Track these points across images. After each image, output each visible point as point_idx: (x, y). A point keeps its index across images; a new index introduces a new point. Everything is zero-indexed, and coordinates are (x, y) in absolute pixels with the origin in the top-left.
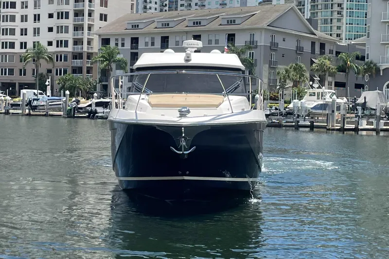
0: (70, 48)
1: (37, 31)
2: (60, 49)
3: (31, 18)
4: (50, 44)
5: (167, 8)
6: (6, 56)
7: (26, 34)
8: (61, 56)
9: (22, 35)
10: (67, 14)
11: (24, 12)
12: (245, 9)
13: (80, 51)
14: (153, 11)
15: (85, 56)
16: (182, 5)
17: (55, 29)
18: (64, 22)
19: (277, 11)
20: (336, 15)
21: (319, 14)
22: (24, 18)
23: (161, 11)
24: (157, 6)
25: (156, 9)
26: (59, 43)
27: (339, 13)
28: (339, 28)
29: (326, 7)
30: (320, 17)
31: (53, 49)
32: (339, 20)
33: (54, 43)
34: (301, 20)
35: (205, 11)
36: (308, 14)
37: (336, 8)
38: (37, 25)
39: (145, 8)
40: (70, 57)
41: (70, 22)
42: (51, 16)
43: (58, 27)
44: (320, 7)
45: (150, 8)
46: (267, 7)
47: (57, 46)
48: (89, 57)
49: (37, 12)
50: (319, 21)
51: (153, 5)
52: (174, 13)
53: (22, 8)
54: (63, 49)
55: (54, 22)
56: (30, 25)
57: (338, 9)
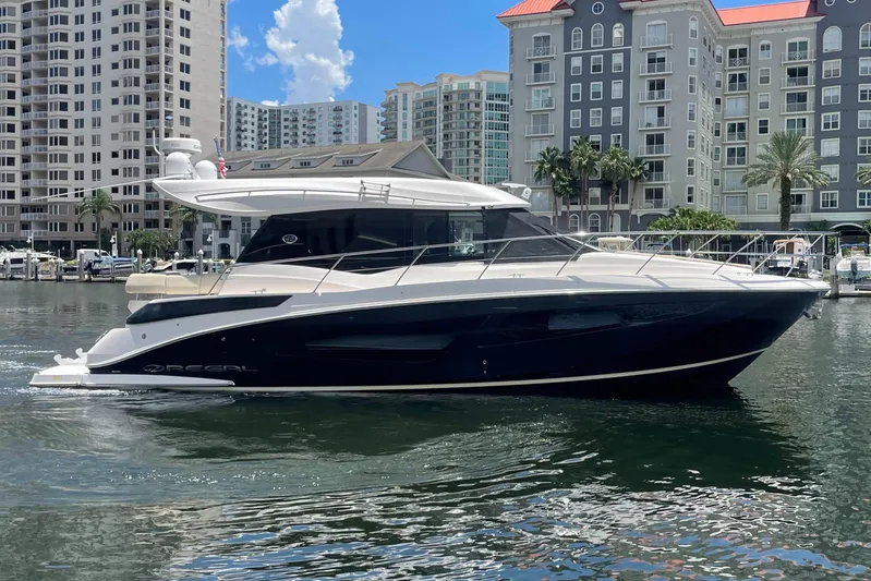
0: (142, 195)
1: (96, 175)
2: (128, 197)
3: (88, 158)
4: (115, 190)
5: (267, 145)
6: (56, 207)
7: (82, 179)
8: (130, 206)
9: (77, 179)
10: (137, 152)
11: (79, 150)
12: (364, 146)
13: (154, 199)
14: (249, 148)
15: (162, 205)
16: (286, 142)
17: (121, 172)
18: (132, 162)
19: (403, 149)
20: (472, 155)
21: (453, 153)
22: (79, 158)
23: (260, 148)
24: (254, 143)
25: (253, 146)
26: (127, 190)
27: (476, 152)
28: (477, 170)
29: (461, 145)
30: (454, 157)
31: (119, 196)
32: (477, 161)
33: (121, 190)
34: (432, 161)
35: (315, 149)
36: (440, 153)
37: (473, 146)
38: (97, 167)
39: (239, 144)
40: (142, 207)
41: (141, 163)
42: (115, 155)
43: (125, 169)
44: (454, 145)
45: (246, 145)
46: (391, 144)
47: (125, 193)
48: (167, 208)
49: (96, 150)
50: (454, 163)
51: (249, 142)
52: (276, 152)
53: (76, 144)
54: (133, 197)
55: (119, 163)
56: (88, 166)
57: (476, 147)
